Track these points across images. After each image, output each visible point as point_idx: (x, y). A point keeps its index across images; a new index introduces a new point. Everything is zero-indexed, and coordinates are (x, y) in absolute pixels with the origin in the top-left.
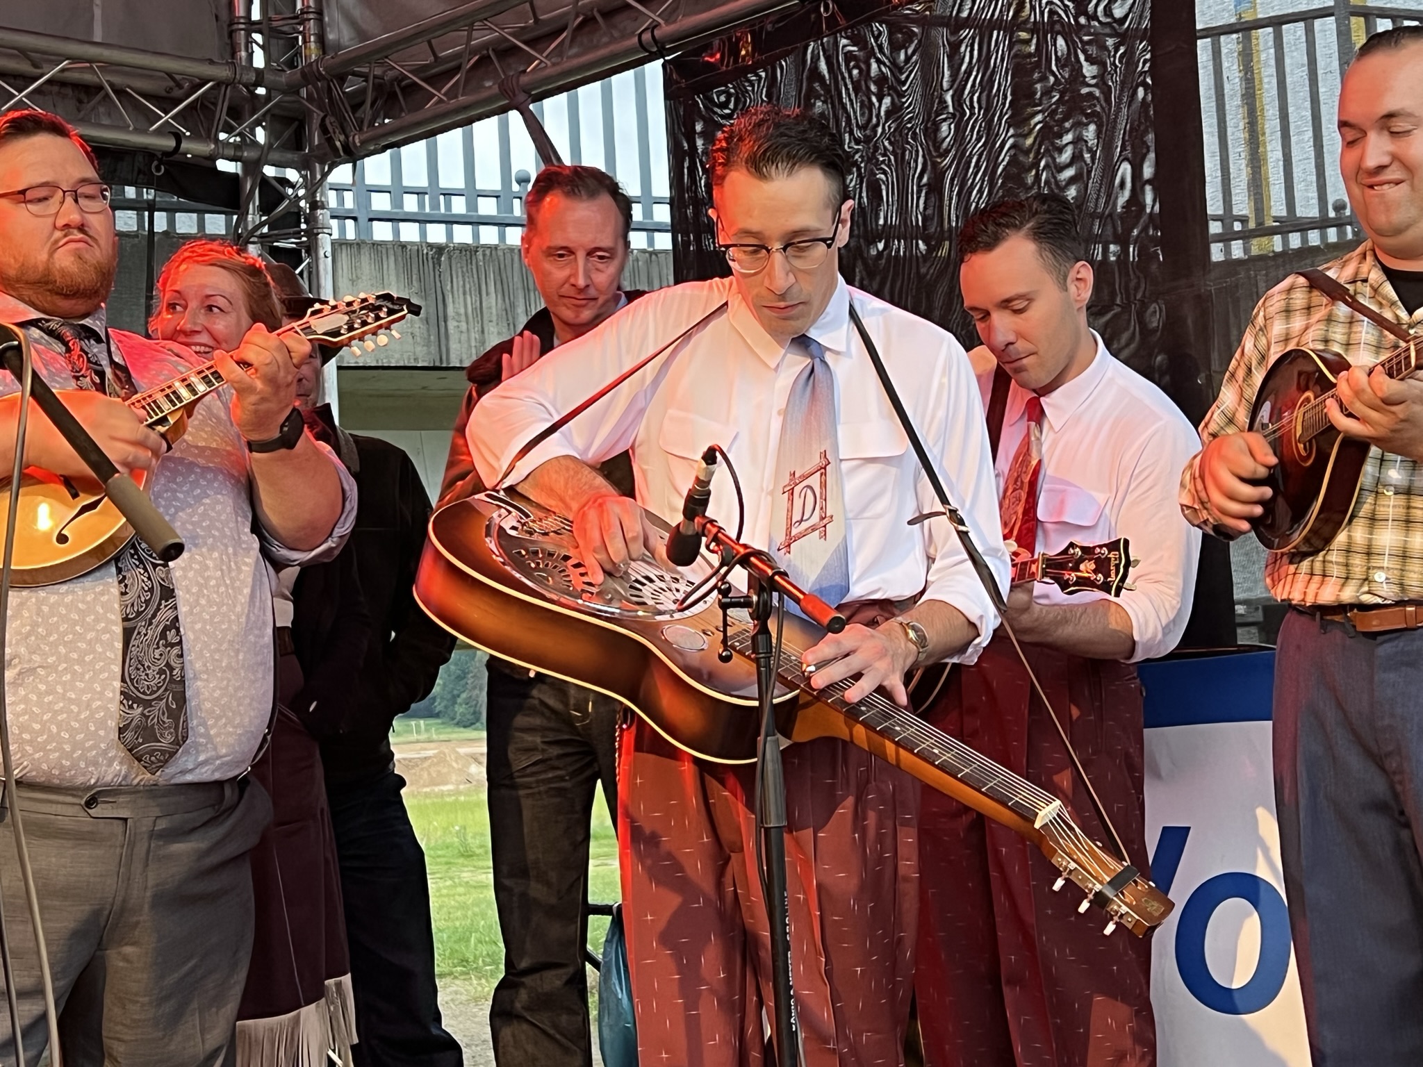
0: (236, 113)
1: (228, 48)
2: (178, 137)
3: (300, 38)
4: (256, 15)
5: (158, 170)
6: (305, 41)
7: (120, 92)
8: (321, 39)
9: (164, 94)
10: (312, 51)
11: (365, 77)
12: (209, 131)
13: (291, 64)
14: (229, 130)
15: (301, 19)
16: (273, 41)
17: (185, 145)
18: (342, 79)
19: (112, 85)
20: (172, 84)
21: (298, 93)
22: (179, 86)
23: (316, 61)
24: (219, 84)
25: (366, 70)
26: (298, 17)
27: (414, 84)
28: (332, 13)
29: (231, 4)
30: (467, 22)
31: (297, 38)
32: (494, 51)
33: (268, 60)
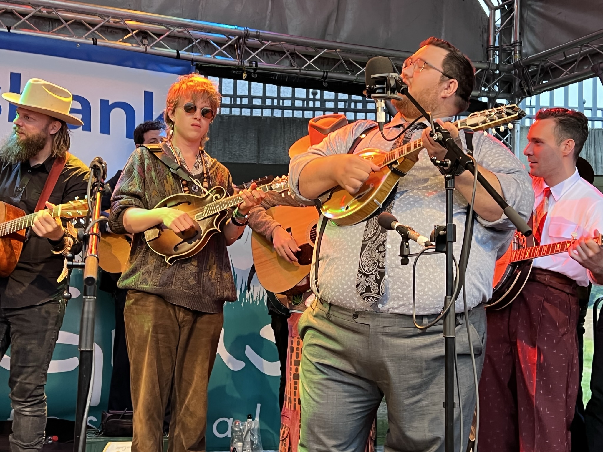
0: (488, 81)
1: (486, 57)
3: (513, 52)
4: (497, 45)
6: (515, 53)
8: (520, 52)
10: (517, 57)
11: (537, 66)
12: (478, 87)
13: (508, 62)
14: (485, 87)
15: (514, 45)
16: (503, 54)
18: (528, 67)
21: (510, 72)
23: (519, 61)
24: (483, 70)
25: (539, 63)
26: (512, 45)
27: (556, 68)
28: (525, 43)
29: (488, 41)
30: (581, 44)
31: (512, 53)
32: (589, 55)
33: (500, 61)
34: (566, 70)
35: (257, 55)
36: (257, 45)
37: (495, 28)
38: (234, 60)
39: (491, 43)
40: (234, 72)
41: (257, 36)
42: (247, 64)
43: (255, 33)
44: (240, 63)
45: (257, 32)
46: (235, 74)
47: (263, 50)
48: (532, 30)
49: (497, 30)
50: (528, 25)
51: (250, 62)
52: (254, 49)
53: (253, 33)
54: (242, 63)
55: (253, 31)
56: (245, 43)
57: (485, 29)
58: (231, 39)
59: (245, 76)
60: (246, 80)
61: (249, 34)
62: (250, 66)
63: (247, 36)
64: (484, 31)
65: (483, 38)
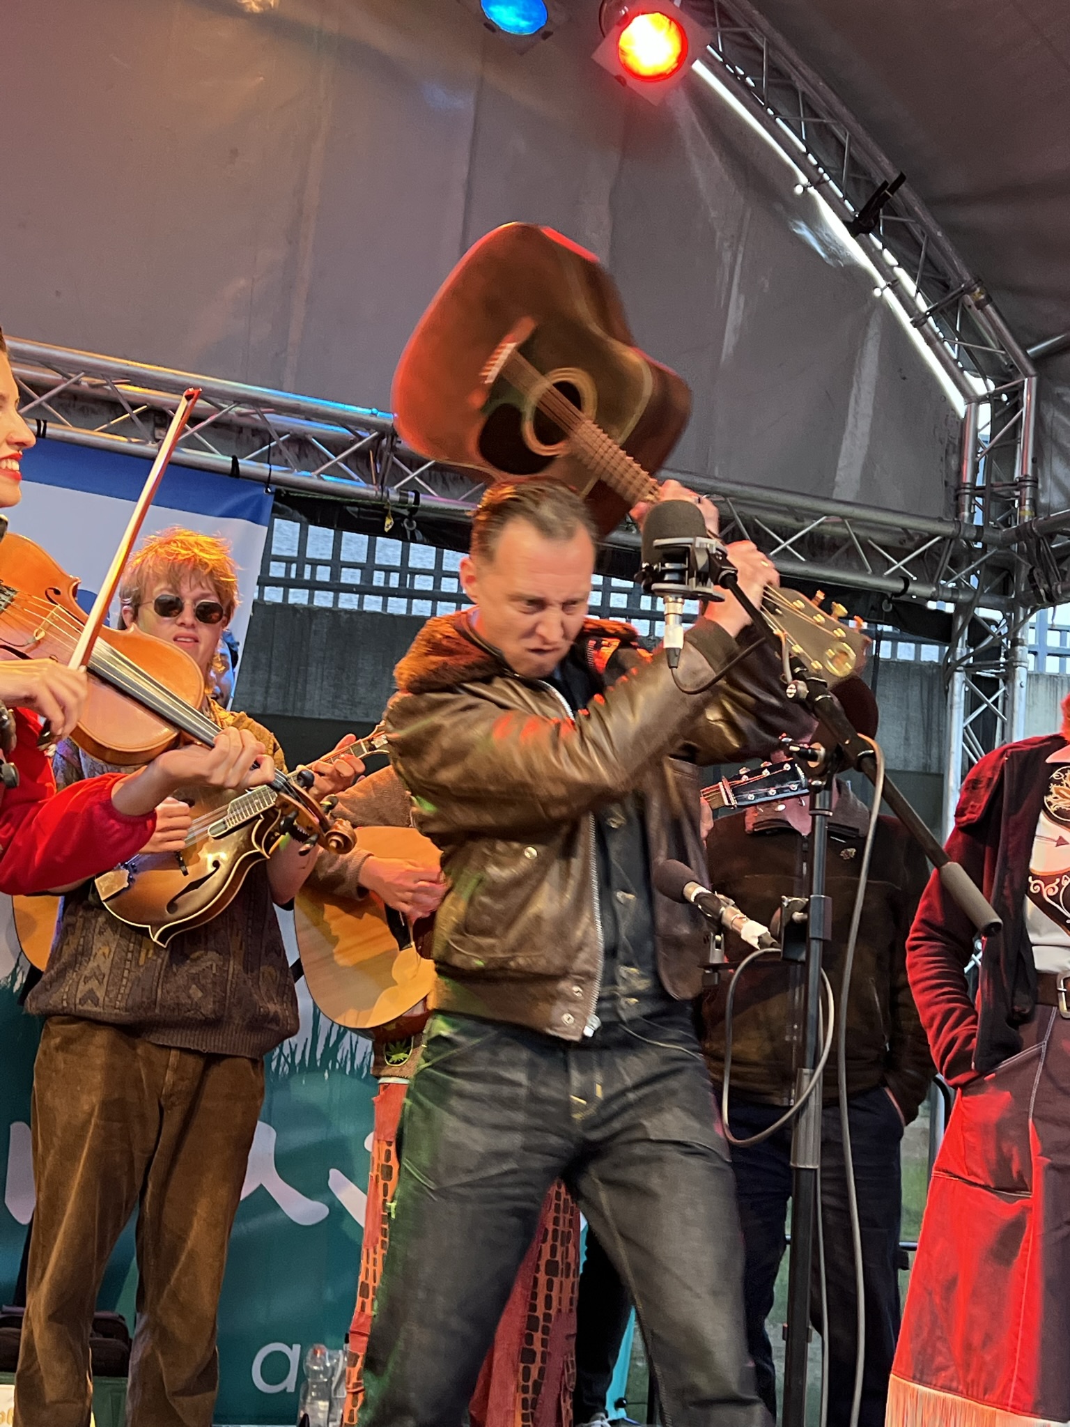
0: (955, 563)
1: (953, 509)
2: (907, 581)
3: (1017, 502)
4: (979, 483)
5: (887, 608)
6: (1020, 504)
7: (865, 544)
8: (1034, 502)
9: (898, 545)
10: (1026, 513)
12: (932, 576)
13: (1006, 523)
14: (948, 577)
15: (1019, 485)
16: (993, 504)
17: (911, 588)
18: (1051, 537)
19: (857, 536)
20: (905, 536)
21: (1009, 547)
22: (911, 539)
23: (1030, 522)
24: (944, 539)
26: (1015, 484)
28: (1047, 483)
29: (960, 472)
31: (1014, 501)
33: (986, 518)
35: (420, 476)
37: (977, 443)
38: (362, 483)
39: (967, 478)
42: (395, 497)
44: (379, 493)
48: (1062, 451)
49: (981, 450)
50: (1055, 442)
51: (403, 491)
52: (414, 463)
54: (385, 494)
56: (393, 449)
57: (954, 445)
58: (361, 438)
59: (389, 525)
62: (401, 501)
64: (951, 451)
65: (948, 465)
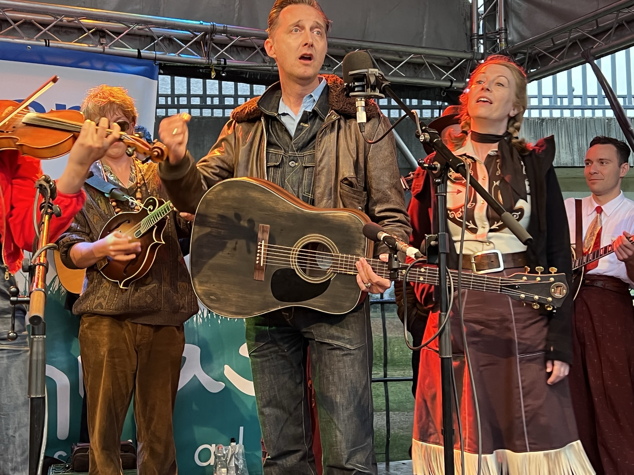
1: (470, 46)
2: (452, 81)
3: (498, 40)
4: (481, 33)
5: (444, 94)
6: (500, 41)
7: (431, 65)
8: (506, 39)
9: (447, 65)
10: (503, 45)
11: (525, 54)
12: (463, 78)
13: (494, 51)
15: (499, 33)
16: (487, 42)
17: (454, 84)
18: (515, 55)
19: (428, 62)
20: (449, 61)
22: (452, 62)
23: (506, 49)
24: (467, 61)
25: (525, 51)
26: (497, 32)
27: (545, 55)
28: (511, 30)
29: (471, 29)
30: (569, 29)
32: (579, 40)
33: (485, 50)
34: (555, 57)
35: (226, 51)
36: (225, 40)
37: (478, 15)
38: (200, 57)
39: (475, 32)
40: (201, 70)
41: (225, 31)
42: (215, 62)
43: (222, 28)
44: (207, 61)
45: (224, 26)
46: (202, 73)
47: (232, 45)
48: (518, 16)
49: (480, 17)
50: (513, 11)
51: (218, 59)
52: (222, 45)
53: (220, 28)
54: (210, 61)
55: (220, 26)
56: (212, 39)
57: (468, 16)
58: (197, 36)
59: (213, 74)
60: (215, 79)
61: (216, 29)
62: (217, 64)
63: (213, 31)
64: (467, 19)
65: (466, 26)
